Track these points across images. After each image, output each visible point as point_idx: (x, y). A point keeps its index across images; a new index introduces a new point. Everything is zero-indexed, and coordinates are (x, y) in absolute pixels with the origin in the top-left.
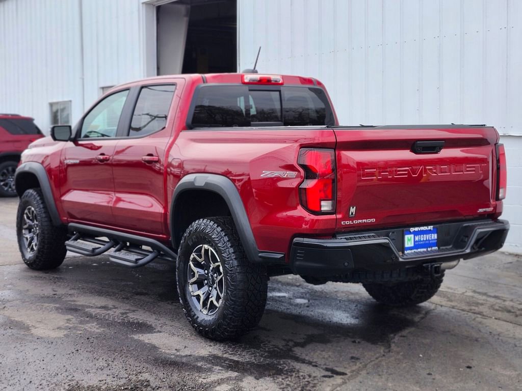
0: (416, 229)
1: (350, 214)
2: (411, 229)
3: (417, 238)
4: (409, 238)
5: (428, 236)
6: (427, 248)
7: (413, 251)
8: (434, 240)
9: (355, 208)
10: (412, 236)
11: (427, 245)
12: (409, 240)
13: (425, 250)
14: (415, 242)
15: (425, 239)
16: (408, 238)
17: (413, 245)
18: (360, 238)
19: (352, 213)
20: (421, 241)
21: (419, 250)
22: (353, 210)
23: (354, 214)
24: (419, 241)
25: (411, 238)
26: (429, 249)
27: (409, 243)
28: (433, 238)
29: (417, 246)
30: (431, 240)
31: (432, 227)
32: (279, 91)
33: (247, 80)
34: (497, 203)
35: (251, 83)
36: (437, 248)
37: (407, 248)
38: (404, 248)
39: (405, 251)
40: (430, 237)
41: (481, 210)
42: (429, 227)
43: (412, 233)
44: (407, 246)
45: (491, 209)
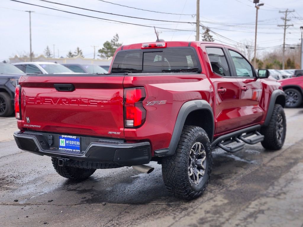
0: (66, 136)
2: (62, 135)
3: (67, 142)
5: (74, 142)
6: (73, 149)
7: (64, 149)
8: (78, 145)
9: (29, 118)
10: (64, 140)
11: (73, 147)
12: (62, 142)
13: (72, 150)
14: (66, 144)
15: (72, 144)
16: (62, 141)
17: (65, 145)
19: (28, 121)
20: (70, 144)
21: (68, 149)
24: (68, 144)
25: (63, 141)
26: (74, 150)
27: (63, 144)
28: (77, 143)
29: (66, 147)
30: (76, 145)
31: (76, 137)
32: (162, 51)
33: (143, 47)
34: (126, 130)
35: (145, 48)
36: (79, 151)
37: (61, 146)
38: (59, 146)
39: (59, 148)
40: (76, 143)
41: (110, 133)
42: (74, 137)
43: (64, 138)
44: (61, 145)
45: (119, 133)
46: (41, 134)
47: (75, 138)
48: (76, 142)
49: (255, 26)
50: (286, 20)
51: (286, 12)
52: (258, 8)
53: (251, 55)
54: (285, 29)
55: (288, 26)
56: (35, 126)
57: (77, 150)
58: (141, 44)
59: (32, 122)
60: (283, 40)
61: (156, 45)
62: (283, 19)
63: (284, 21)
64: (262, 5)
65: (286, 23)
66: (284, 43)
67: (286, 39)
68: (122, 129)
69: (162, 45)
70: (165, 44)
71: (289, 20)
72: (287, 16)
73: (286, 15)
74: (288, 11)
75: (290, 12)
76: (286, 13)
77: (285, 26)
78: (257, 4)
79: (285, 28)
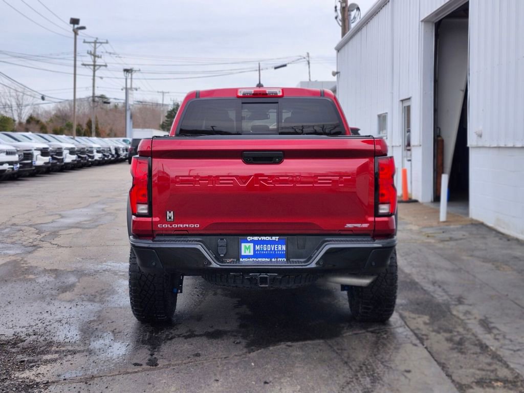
0: (256, 238)
1: (168, 218)
2: (248, 237)
3: (257, 248)
4: (247, 247)
5: (273, 246)
6: (271, 258)
7: (251, 259)
8: (282, 251)
9: (172, 212)
11: (269, 255)
13: (268, 260)
14: (255, 251)
15: (269, 249)
16: (245, 246)
17: (252, 253)
18: (185, 241)
19: (170, 218)
20: (264, 251)
21: (260, 259)
22: (170, 214)
23: (172, 218)
24: (260, 250)
26: (273, 260)
27: (247, 252)
28: (280, 248)
29: (256, 255)
30: (278, 251)
31: (277, 237)
32: (277, 103)
33: (240, 94)
34: (377, 219)
35: (245, 96)
36: (285, 259)
37: (243, 256)
38: (238, 256)
39: (241, 260)
40: (276, 248)
41: (349, 226)
42: (273, 237)
43: (251, 242)
44: (243, 253)
45: (365, 225)
46: (200, 238)
47: (277, 240)
48: (278, 247)
49: (73, 62)
50: (95, 56)
51: (95, 42)
52: (76, 34)
53: (22, 112)
54: (94, 71)
55: (98, 67)
56: (187, 225)
57: (280, 259)
58: (236, 90)
59: (177, 219)
60: (92, 89)
61: (267, 93)
62: (90, 53)
63: (93, 57)
64: (83, 28)
65: (95, 62)
66: (94, 93)
67: (96, 88)
68: (371, 219)
69: (278, 92)
70: (281, 91)
71: (100, 56)
72: (97, 50)
73: (95, 48)
74: (98, 41)
75: (101, 43)
76: (95, 45)
77: (94, 66)
78: (76, 26)
79: (94, 68)
